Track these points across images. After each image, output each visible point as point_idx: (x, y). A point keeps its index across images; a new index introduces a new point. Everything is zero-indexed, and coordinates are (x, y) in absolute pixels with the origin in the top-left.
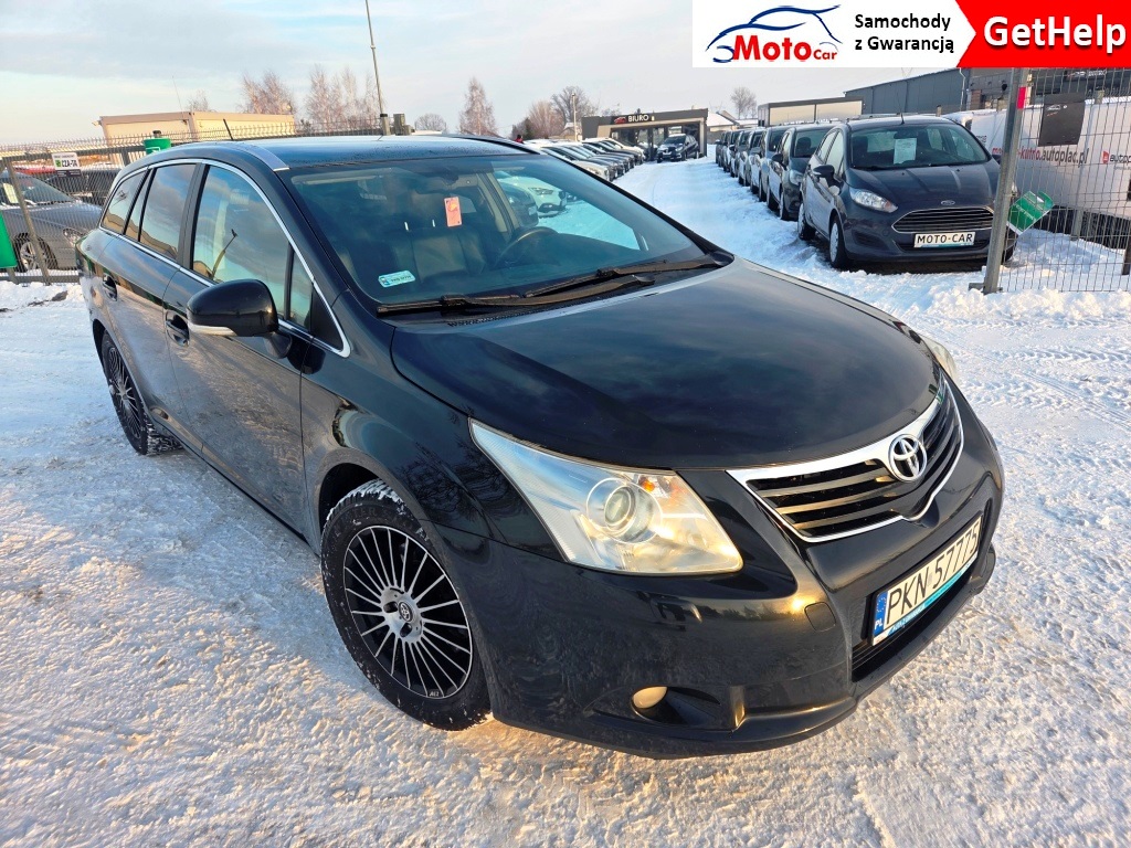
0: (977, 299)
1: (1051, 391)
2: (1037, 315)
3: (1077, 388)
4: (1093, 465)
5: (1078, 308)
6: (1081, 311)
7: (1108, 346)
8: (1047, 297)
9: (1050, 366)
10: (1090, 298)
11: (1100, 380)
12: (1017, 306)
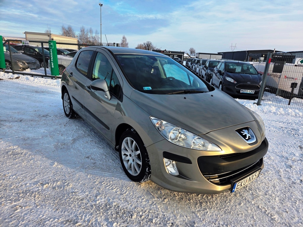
0: (256, 106)
1: (275, 129)
2: (269, 112)
3: (281, 129)
4: (286, 146)
5: (279, 111)
6: (280, 112)
7: (287, 121)
8: (272, 108)
9: (274, 123)
10: (282, 109)
11: (286, 128)
12: (265, 109)
